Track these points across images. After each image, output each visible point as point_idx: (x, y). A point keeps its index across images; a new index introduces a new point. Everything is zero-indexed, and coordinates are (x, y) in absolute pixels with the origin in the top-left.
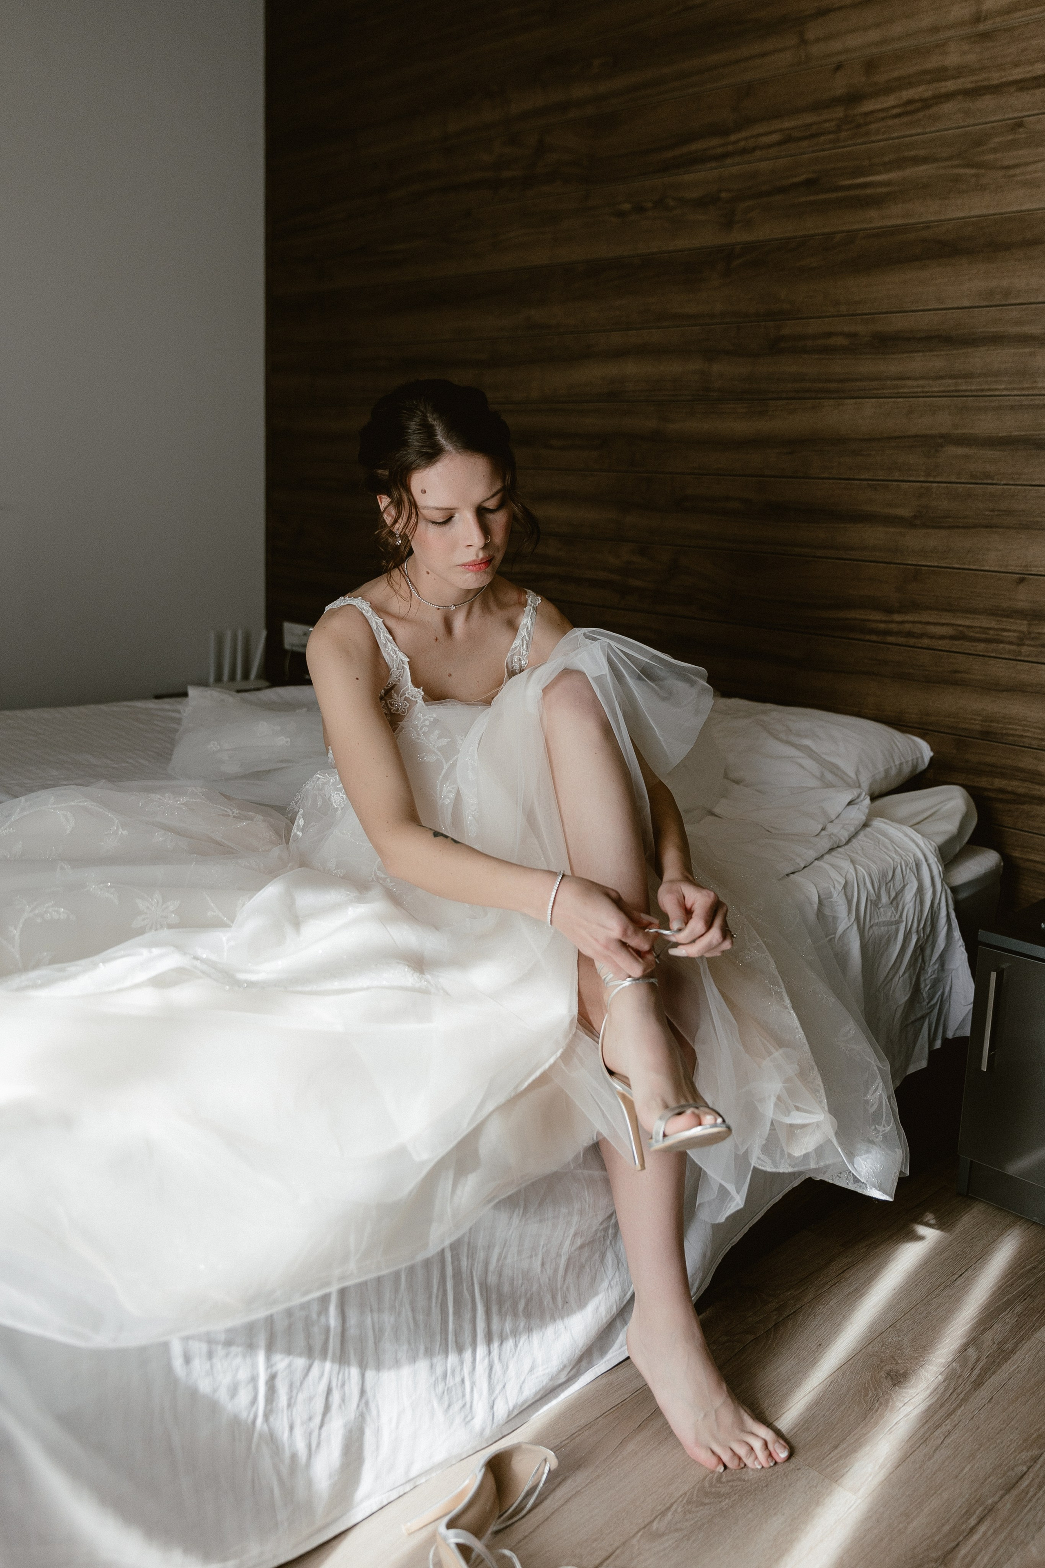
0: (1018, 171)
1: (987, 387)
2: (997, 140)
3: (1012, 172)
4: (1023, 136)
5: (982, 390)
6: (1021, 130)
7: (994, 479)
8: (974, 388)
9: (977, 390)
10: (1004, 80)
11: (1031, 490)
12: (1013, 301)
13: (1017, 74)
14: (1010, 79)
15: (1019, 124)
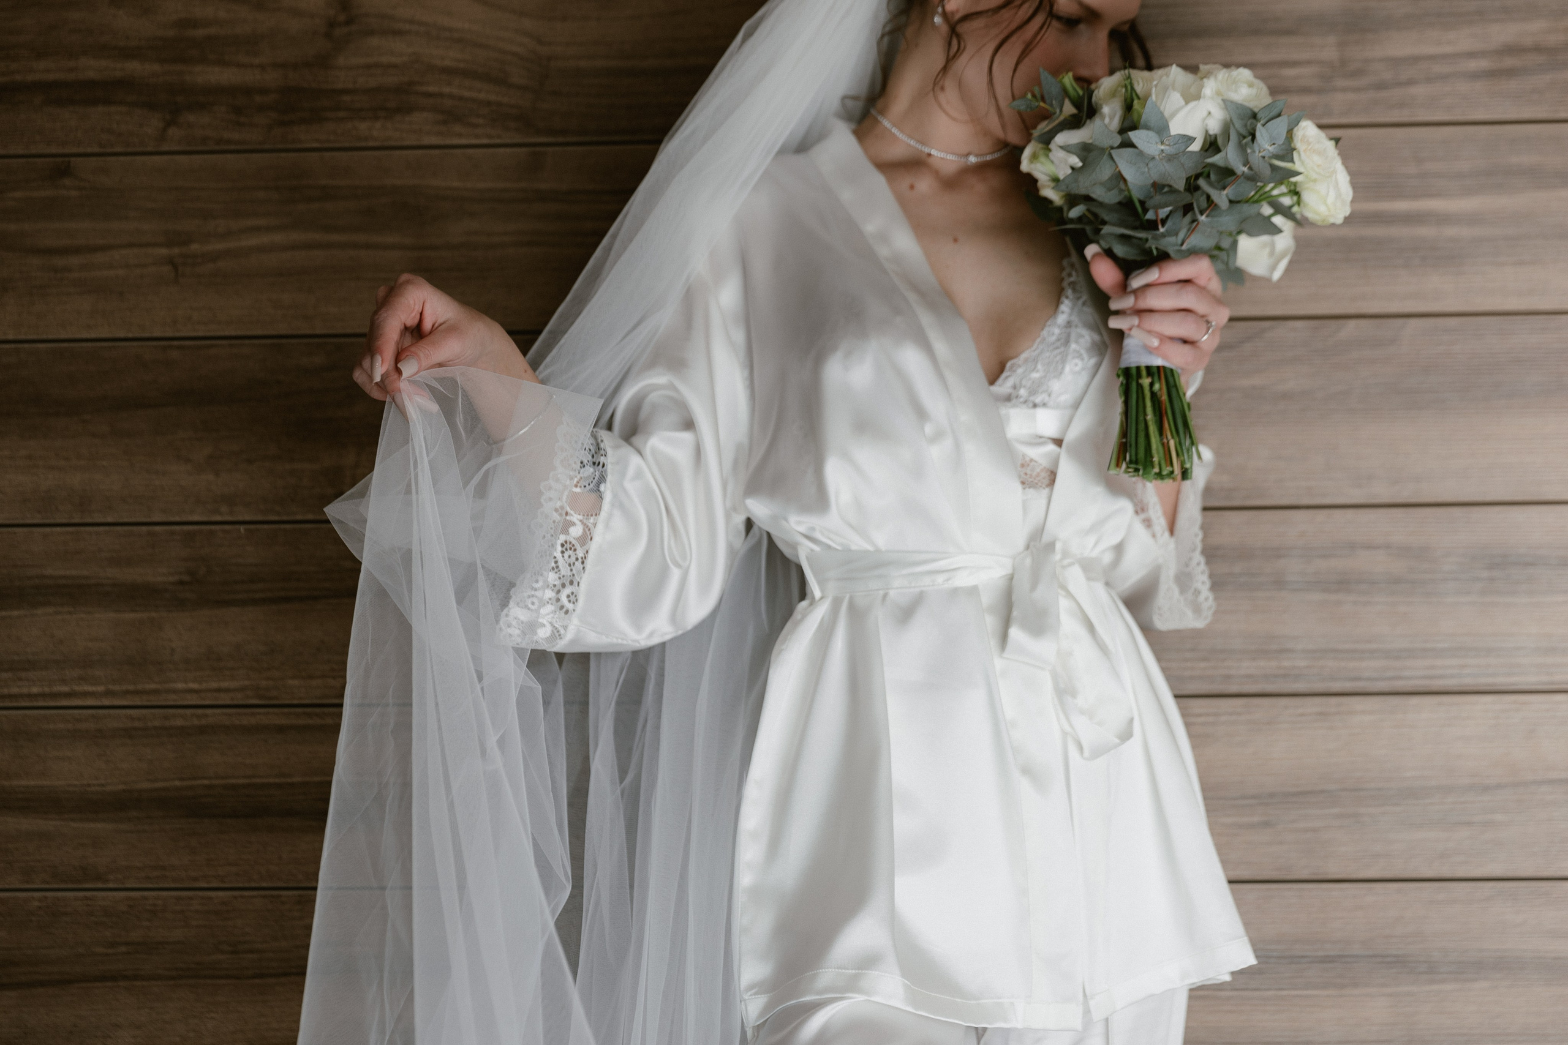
0: (74, 260)
1: (65, 689)
2: (18, 194)
3: (59, 261)
4: (74, 193)
5: (54, 696)
6: (67, 182)
7: (107, 881)
8: (35, 690)
9: (43, 695)
10: (18, 78)
11: (191, 898)
12: (98, 518)
13: (44, 70)
14: (31, 78)
15: (61, 171)
